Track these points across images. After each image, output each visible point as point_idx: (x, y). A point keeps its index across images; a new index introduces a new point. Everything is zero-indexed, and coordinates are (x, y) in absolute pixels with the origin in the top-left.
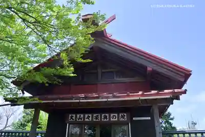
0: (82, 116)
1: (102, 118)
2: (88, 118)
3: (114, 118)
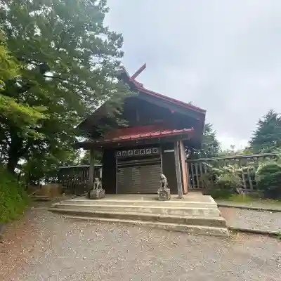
0: (126, 152)
1: (140, 153)
2: (130, 153)
3: (149, 152)
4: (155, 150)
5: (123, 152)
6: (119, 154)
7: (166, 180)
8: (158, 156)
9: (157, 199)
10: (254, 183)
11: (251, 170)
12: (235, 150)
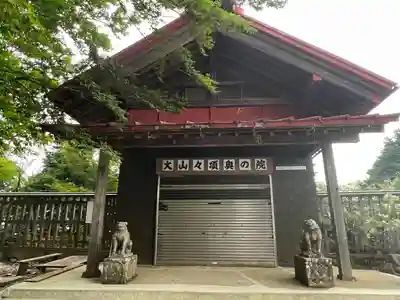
0: (186, 162)
1: (223, 166)
2: (199, 166)
3: (244, 166)
4: (261, 164)
5: (180, 162)
6: (169, 166)
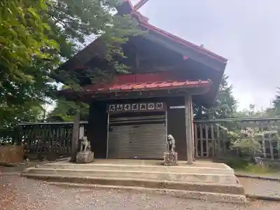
1: (140, 107)
2: (127, 108)
3: (151, 107)
4: (159, 106)
5: (118, 106)
6: (113, 109)
7: (173, 141)
8: (162, 113)
9: (163, 164)
10: (275, 151)
11: (273, 135)
12: (256, 110)
